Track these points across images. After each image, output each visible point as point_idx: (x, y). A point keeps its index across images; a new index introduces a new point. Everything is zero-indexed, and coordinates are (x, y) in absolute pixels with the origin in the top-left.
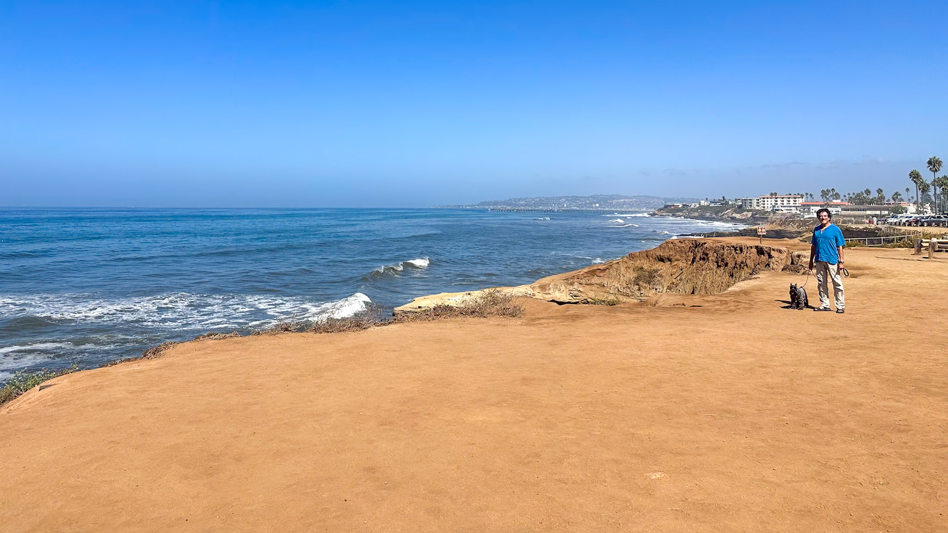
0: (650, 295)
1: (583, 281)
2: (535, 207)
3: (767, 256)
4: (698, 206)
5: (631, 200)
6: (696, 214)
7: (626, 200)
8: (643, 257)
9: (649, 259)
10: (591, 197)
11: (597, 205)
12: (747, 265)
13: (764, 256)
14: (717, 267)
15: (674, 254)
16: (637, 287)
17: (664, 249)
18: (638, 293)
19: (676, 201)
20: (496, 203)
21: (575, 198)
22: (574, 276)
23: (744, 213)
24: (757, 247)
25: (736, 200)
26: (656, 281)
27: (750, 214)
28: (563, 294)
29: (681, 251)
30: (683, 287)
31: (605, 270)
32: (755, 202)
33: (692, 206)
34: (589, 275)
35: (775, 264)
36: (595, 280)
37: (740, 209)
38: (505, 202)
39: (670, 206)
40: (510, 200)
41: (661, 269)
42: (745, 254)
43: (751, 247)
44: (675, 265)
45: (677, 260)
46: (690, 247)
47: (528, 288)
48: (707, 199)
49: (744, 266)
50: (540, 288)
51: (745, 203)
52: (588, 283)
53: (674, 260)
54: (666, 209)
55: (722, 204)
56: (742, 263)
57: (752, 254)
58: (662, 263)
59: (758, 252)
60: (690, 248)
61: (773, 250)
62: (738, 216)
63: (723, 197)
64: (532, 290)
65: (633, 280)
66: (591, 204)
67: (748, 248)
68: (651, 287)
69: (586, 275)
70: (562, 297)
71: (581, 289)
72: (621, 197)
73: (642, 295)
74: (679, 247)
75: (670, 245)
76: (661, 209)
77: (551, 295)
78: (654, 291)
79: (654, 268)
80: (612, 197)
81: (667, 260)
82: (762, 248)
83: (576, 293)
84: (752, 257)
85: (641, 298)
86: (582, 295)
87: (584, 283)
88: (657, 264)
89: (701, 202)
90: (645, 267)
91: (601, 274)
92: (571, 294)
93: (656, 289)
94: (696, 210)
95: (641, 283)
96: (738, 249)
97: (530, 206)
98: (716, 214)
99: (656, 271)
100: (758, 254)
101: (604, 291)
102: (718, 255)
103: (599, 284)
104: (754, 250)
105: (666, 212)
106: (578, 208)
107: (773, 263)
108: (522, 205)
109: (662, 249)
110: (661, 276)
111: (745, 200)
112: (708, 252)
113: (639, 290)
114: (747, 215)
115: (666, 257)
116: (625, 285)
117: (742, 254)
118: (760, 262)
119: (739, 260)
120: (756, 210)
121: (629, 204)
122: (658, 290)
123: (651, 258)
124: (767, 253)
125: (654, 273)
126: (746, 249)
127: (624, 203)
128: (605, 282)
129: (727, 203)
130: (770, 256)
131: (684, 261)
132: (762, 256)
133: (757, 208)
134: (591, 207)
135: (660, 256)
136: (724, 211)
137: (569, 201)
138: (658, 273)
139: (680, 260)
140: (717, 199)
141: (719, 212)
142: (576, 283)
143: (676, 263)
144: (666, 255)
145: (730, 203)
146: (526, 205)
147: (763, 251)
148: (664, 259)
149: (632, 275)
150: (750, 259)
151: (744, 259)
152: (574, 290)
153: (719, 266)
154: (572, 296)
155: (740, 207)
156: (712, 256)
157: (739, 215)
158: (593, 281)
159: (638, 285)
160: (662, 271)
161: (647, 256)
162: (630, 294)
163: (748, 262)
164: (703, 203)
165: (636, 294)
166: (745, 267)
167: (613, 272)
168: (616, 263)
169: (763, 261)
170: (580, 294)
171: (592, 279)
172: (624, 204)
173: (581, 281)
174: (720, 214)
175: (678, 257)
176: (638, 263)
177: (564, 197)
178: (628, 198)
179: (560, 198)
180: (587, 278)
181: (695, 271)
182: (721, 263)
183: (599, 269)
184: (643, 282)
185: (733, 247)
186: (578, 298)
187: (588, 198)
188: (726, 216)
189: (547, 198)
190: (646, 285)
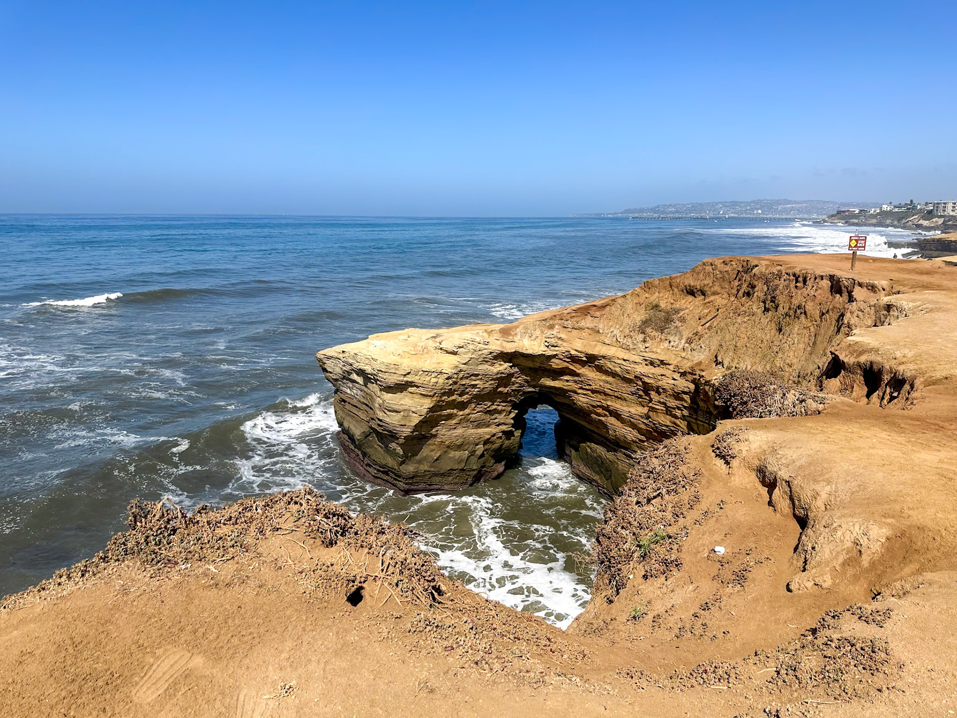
0: (659, 350)
1: (569, 324)
2: (687, 214)
3: (845, 295)
4: (878, 211)
5: (800, 205)
6: (874, 221)
7: (794, 206)
8: (665, 288)
9: (673, 290)
10: (752, 202)
11: (760, 211)
12: (805, 313)
13: (841, 296)
14: (764, 311)
15: (711, 284)
16: (641, 337)
17: (698, 273)
18: (641, 346)
19: (854, 206)
20: (641, 211)
21: (734, 204)
22: (555, 316)
23: (934, 220)
24: (831, 278)
25: (927, 204)
26: (672, 328)
27: (941, 221)
28: (535, 343)
29: (723, 278)
30: (707, 342)
31: (603, 307)
32: (950, 206)
33: (872, 212)
34: (579, 314)
35: (855, 314)
36: (588, 322)
37: (930, 214)
38: (652, 209)
39: (844, 212)
40: (658, 207)
41: (686, 308)
42: (809, 289)
43: (822, 278)
44: (709, 302)
45: (714, 293)
46: (739, 271)
47: (481, 332)
48: (891, 203)
49: (801, 313)
50: (500, 332)
51: (937, 207)
52: (576, 326)
53: (709, 293)
54: (839, 216)
55: (908, 209)
56: (799, 307)
57: (819, 291)
58: (690, 298)
59: (832, 287)
60: (738, 274)
61: (860, 285)
62: (925, 223)
63: (911, 201)
64: (487, 336)
65: (639, 324)
66: (752, 209)
67: (816, 278)
68: (663, 337)
69: (574, 314)
70: (533, 347)
71: (563, 336)
72: (789, 202)
73: (647, 350)
74: (720, 272)
75: (707, 268)
76: (833, 216)
77: (516, 344)
78: (666, 344)
79: (677, 306)
80: (778, 202)
81: (699, 293)
82: (839, 281)
83: (553, 341)
84: (819, 297)
85: (645, 354)
86: (564, 344)
87: (569, 326)
88: (683, 299)
89: (884, 206)
90: (663, 305)
91: (598, 314)
92: (546, 344)
93: (670, 342)
94: (873, 216)
95: (648, 330)
96: (801, 279)
97: (680, 213)
98: (899, 221)
99: (677, 311)
100: (831, 291)
101: (597, 339)
102: (768, 289)
103: (592, 329)
104: (826, 283)
105: (838, 219)
106: (736, 215)
107: (852, 313)
108: (671, 212)
109: (695, 275)
110: (683, 320)
111: (938, 203)
112: (756, 283)
113: (645, 341)
114: (937, 222)
115: (698, 287)
116: (627, 331)
117: (805, 289)
118: (831, 307)
119: (796, 302)
120: (949, 216)
121: (798, 210)
122: (672, 343)
123: (676, 290)
124: (848, 292)
125: (673, 314)
126: (812, 280)
127: (792, 209)
128: (601, 326)
129: (914, 207)
130: (851, 299)
131: (726, 295)
132: (838, 296)
133: (952, 213)
134: (751, 214)
135: (690, 286)
136: (909, 217)
137: (726, 206)
138: (679, 315)
139: (719, 294)
140: (903, 203)
141: (903, 218)
142: (557, 327)
143: (712, 298)
144: (698, 284)
145: (919, 207)
146: (676, 212)
147: (840, 287)
148: (695, 291)
149: (639, 317)
150: (813, 301)
151: (804, 300)
152: (552, 336)
153: (766, 310)
154: (548, 347)
155: (930, 212)
156: (761, 289)
157: (927, 222)
158: (583, 324)
159: (643, 333)
160: (687, 311)
161: (671, 286)
162: (631, 347)
163: (810, 307)
164: (885, 207)
165: (639, 348)
166: (803, 315)
167: (615, 310)
168: (622, 296)
169: (838, 306)
170: (560, 342)
171: (583, 321)
172: (791, 211)
173: (566, 323)
174: (904, 221)
175: (716, 288)
176: (654, 298)
177: (721, 203)
178: (796, 202)
179: (717, 204)
180: (575, 319)
181: (731, 314)
182: (770, 304)
183: (595, 306)
184: (653, 329)
185: (794, 275)
186: (557, 348)
187: (748, 203)
188: (910, 223)
189: (701, 204)
190: (657, 334)
